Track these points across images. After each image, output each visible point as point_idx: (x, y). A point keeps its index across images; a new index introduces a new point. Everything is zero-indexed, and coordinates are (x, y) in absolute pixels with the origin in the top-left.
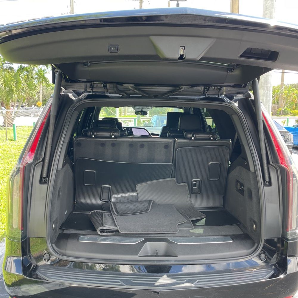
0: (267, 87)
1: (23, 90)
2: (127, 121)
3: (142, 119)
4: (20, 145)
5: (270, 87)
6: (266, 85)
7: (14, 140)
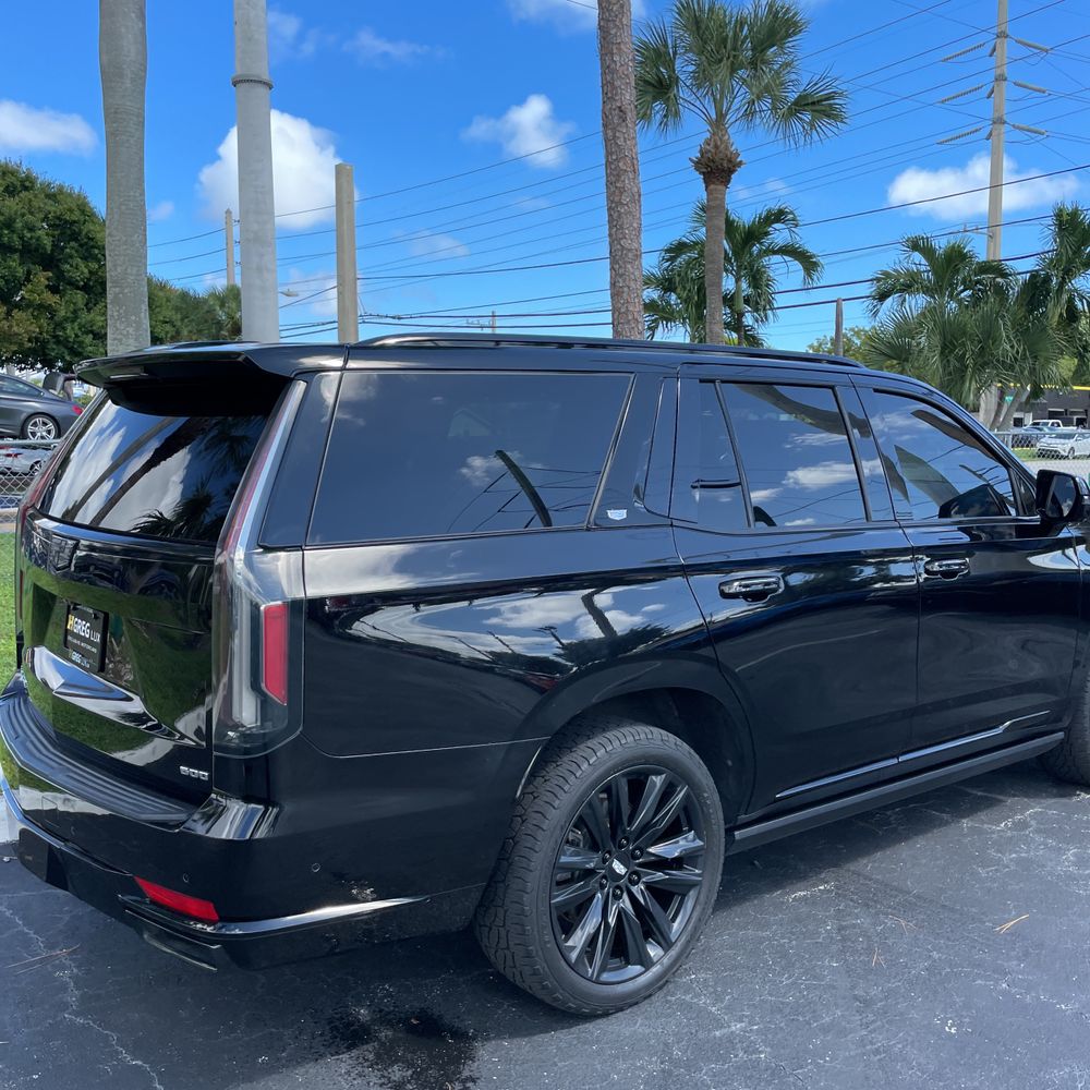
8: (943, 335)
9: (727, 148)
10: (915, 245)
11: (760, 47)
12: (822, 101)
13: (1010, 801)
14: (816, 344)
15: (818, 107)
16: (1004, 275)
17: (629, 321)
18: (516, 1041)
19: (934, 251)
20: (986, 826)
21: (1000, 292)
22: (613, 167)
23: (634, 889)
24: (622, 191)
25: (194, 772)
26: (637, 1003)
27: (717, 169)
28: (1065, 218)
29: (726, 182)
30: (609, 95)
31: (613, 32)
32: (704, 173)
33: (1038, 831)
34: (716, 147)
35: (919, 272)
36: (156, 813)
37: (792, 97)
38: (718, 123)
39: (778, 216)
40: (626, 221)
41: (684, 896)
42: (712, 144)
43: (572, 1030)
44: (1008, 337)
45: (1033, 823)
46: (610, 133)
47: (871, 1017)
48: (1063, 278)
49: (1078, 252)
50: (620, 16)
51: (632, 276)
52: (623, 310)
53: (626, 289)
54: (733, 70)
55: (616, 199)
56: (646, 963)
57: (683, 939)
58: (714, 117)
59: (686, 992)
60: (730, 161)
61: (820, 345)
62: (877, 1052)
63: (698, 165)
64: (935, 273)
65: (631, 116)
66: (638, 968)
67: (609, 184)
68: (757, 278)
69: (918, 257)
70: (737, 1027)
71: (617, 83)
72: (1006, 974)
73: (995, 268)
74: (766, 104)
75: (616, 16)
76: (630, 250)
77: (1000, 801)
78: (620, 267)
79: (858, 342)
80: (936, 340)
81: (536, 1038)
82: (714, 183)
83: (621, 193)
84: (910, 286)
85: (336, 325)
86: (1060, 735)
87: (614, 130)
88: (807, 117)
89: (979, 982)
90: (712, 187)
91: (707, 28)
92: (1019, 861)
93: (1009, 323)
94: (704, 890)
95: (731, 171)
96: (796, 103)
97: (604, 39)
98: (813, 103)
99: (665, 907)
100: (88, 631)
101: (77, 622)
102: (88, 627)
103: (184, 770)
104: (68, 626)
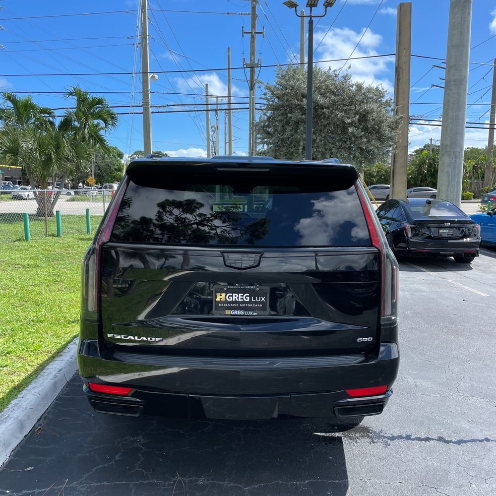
0: (455, 152)
1: (68, 159)
2: (231, 207)
3: (255, 204)
4: (67, 243)
5: (459, 153)
6: (454, 148)
7: (57, 236)
10: (9, 97)
16: (53, 117)
19: (18, 101)
25: (365, 339)
44: (68, 147)
48: (85, 122)
69: (10, 104)
93: (68, 140)
100: (248, 298)
101: (232, 296)
102: (246, 296)
103: (359, 340)
104: (218, 299)
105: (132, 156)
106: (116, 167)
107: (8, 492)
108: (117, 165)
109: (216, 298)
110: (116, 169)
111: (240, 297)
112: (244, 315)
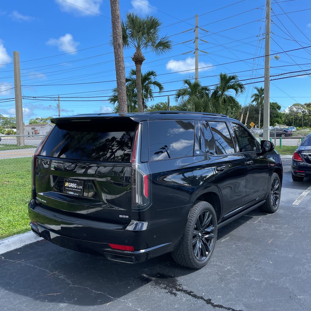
8: (196, 105)
9: (141, 55)
10: (186, 82)
11: (149, 29)
12: (165, 43)
13: (254, 217)
14: (151, 107)
15: (164, 45)
16: (208, 90)
17: (123, 101)
18: (184, 276)
19: (191, 84)
20: (252, 223)
21: (207, 94)
22: (117, 59)
23: (203, 239)
24: (120, 66)
25: (124, 216)
26: (205, 266)
27: (138, 60)
28: (223, 77)
29: (141, 64)
30: (116, 40)
31: (116, 23)
32: (135, 61)
33: (264, 222)
34: (138, 54)
35: (187, 89)
36: (114, 227)
37: (157, 42)
38: (138, 48)
39: (152, 73)
40: (121, 74)
41: (211, 240)
42: (137, 54)
43: (195, 272)
44: (211, 106)
45: (262, 221)
46: (116, 50)
47: (254, 262)
48: (223, 92)
49: (225, 85)
50: (118, 19)
51: (124, 89)
52: (121, 98)
53: (122, 93)
54: (143, 34)
55: (119, 68)
56: (206, 256)
57: (212, 250)
58: (137, 46)
59: (214, 262)
60: (142, 58)
61: (152, 107)
62: (260, 268)
63: (133, 59)
64: (191, 89)
65: (122, 46)
66: (205, 257)
67: (116, 64)
68: (147, 89)
69: (187, 85)
70: (229, 267)
71: (118, 37)
72: (275, 251)
73: (206, 89)
74: (150, 44)
75: (117, 19)
76: (123, 82)
77: (253, 217)
78: (120, 87)
79: (162, 106)
80: (194, 107)
81: (188, 275)
82: (138, 64)
83: (120, 67)
84: (184, 93)
85: (15, 99)
86: (265, 201)
87: (117, 50)
88: (162, 48)
89: (271, 253)
90: (137, 65)
91: (136, 23)
92: (264, 229)
93: (211, 103)
94: (215, 238)
95: (142, 61)
96: (159, 43)
97: (114, 25)
98: (163, 44)
99: (208, 242)
100: (76, 186)
101: (70, 184)
102: (76, 185)
103: (121, 216)
104: (66, 185)
105: (291, 107)
106: (275, 115)
107: (3, 258)
108: (276, 114)
109: (65, 185)
110: (274, 117)
111: (73, 185)
112: (73, 195)
